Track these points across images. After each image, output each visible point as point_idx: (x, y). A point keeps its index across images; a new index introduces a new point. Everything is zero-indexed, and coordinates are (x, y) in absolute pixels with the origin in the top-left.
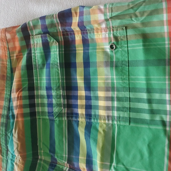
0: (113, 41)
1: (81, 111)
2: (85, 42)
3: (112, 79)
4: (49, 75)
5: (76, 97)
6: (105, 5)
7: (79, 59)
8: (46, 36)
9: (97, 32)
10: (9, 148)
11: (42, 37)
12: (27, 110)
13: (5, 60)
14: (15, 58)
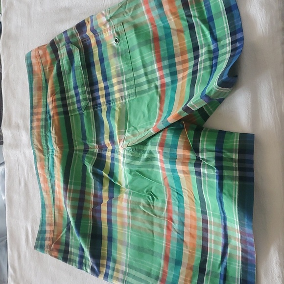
0: (116, 36)
1: (102, 100)
2: (98, 43)
3: (121, 66)
4: (75, 76)
5: (98, 90)
6: (105, 10)
7: (96, 58)
8: (69, 46)
9: (105, 32)
10: (49, 146)
11: (66, 47)
12: (61, 110)
13: (40, 73)
14: (48, 70)
